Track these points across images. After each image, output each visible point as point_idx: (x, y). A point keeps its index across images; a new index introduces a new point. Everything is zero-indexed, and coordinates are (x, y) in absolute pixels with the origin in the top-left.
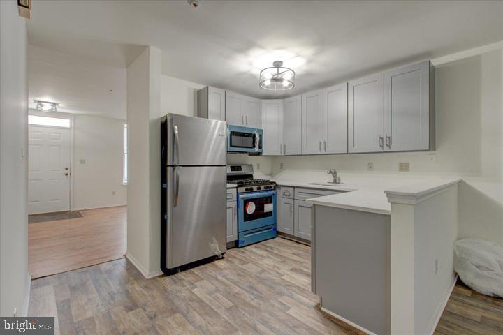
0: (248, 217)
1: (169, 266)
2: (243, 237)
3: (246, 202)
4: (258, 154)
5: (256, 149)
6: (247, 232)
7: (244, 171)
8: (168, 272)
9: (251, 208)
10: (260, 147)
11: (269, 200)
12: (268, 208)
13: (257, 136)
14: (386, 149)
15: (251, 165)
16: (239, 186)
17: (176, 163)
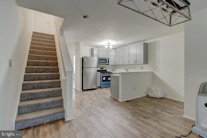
0: (103, 81)
1: (84, 89)
2: (102, 86)
3: (103, 77)
4: (108, 64)
5: (107, 63)
6: (103, 85)
7: (104, 69)
8: (83, 90)
9: (104, 79)
10: (108, 63)
11: (110, 77)
12: (109, 79)
13: (107, 60)
14: (136, 64)
15: (106, 68)
16: (101, 73)
17: (85, 67)
